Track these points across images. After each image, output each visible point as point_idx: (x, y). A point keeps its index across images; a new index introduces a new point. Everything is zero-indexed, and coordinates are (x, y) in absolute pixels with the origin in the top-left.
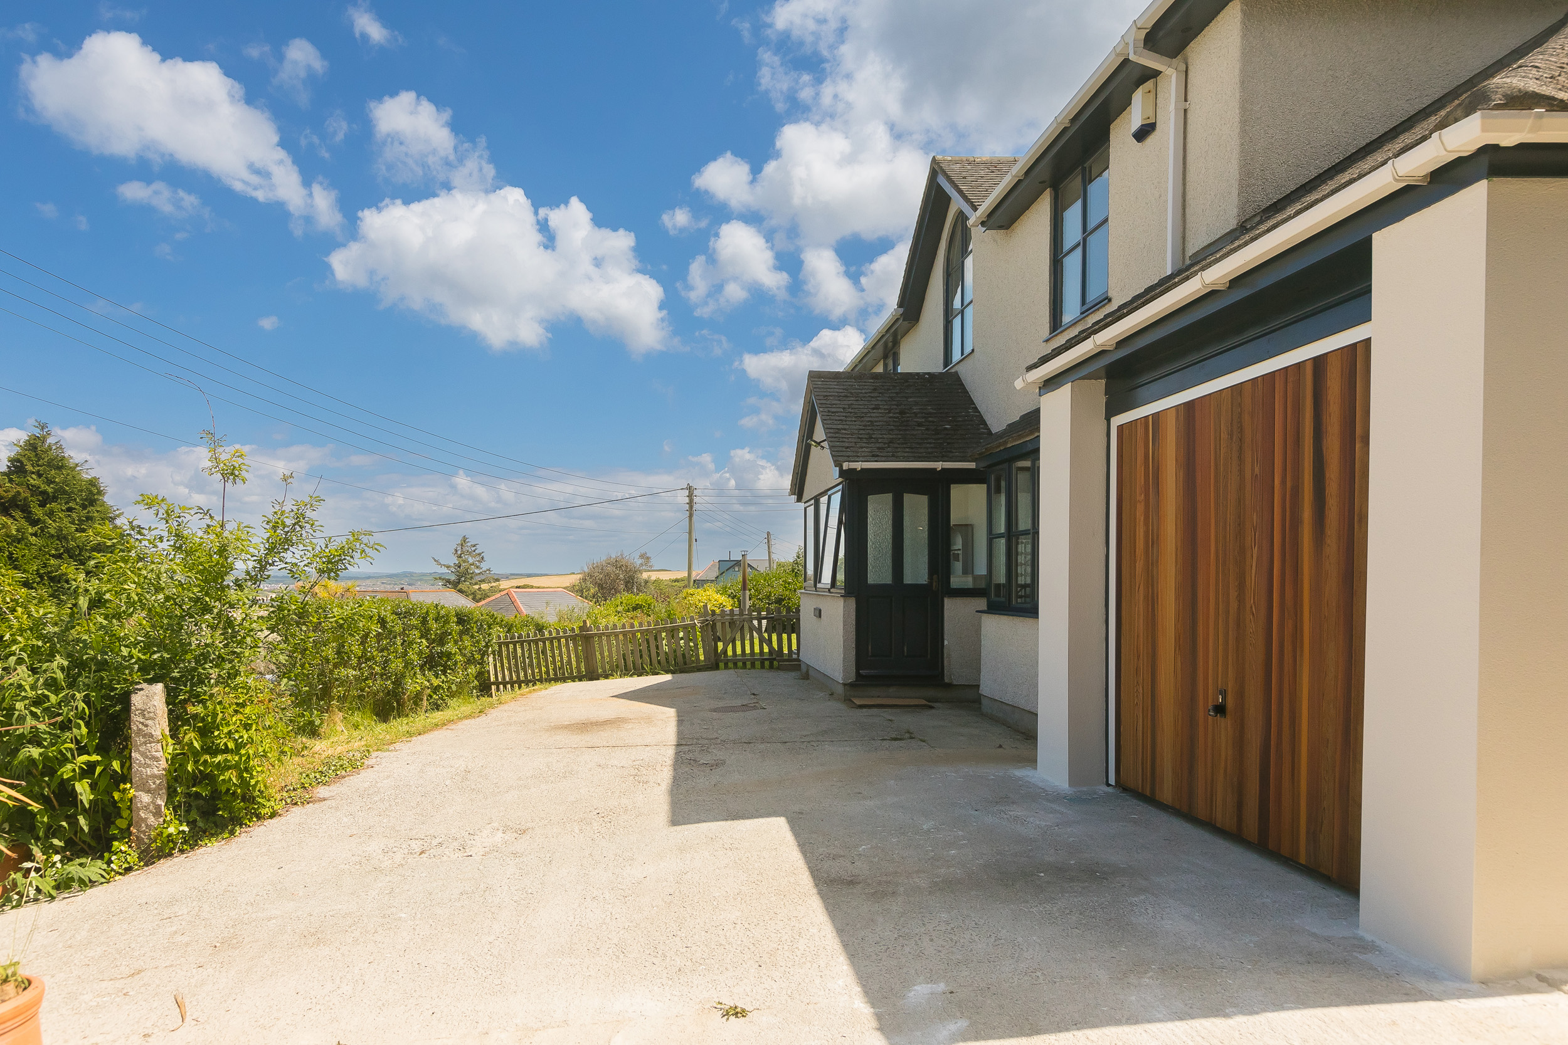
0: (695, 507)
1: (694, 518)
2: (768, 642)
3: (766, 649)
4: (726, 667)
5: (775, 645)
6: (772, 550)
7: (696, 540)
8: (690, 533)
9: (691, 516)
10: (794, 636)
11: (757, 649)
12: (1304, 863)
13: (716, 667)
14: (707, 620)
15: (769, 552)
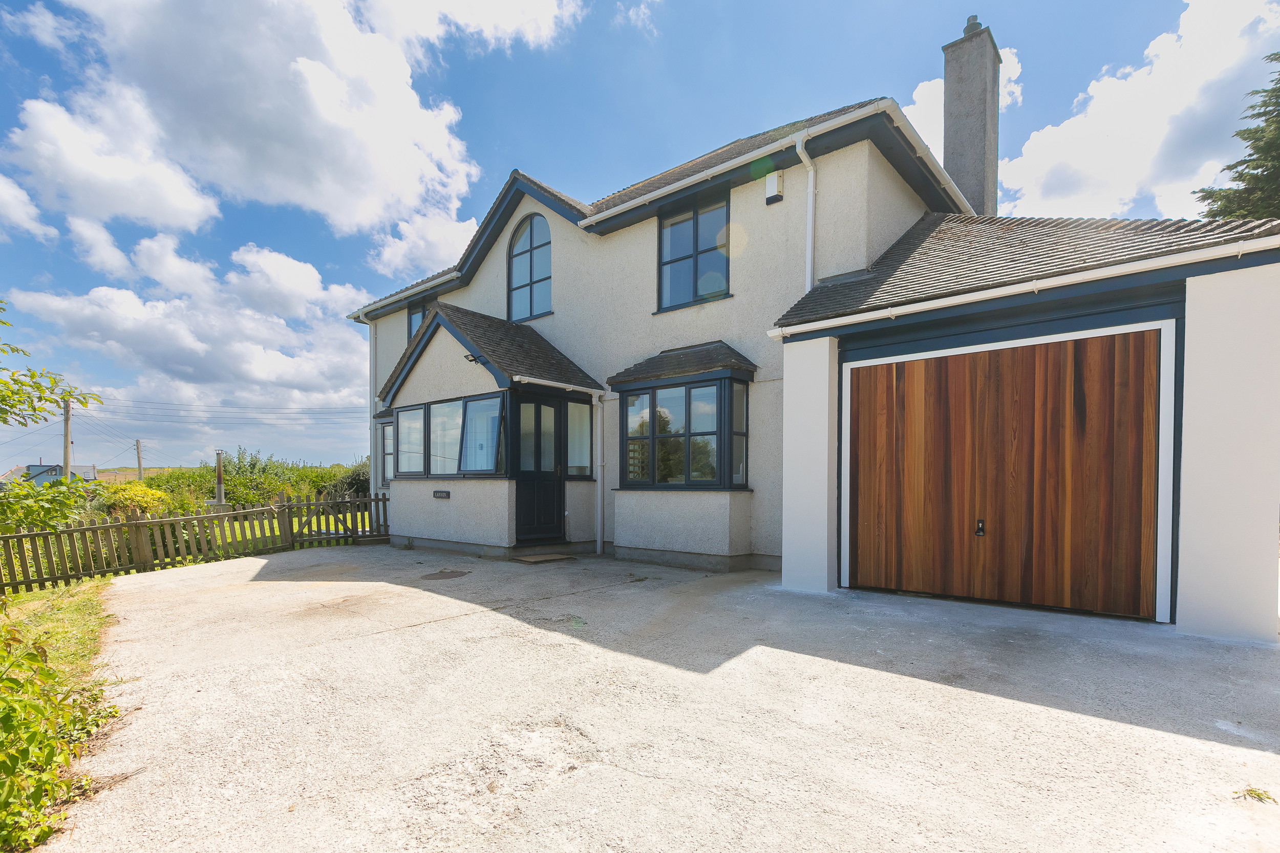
0: (71, 412)
1: (70, 422)
2: (343, 522)
3: (341, 527)
4: (302, 547)
5: (349, 525)
6: (142, 455)
7: (72, 443)
8: (66, 435)
9: (67, 420)
10: (366, 514)
11: (332, 528)
12: (1069, 607)
13: (292, 548)
14: (284, 506)
15: (139, 457)
